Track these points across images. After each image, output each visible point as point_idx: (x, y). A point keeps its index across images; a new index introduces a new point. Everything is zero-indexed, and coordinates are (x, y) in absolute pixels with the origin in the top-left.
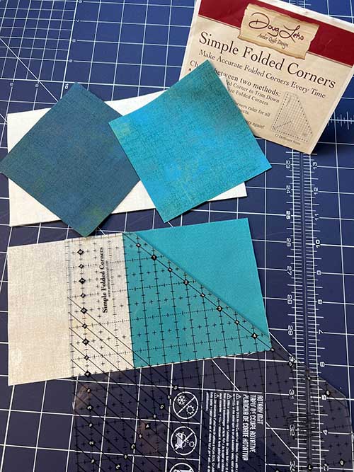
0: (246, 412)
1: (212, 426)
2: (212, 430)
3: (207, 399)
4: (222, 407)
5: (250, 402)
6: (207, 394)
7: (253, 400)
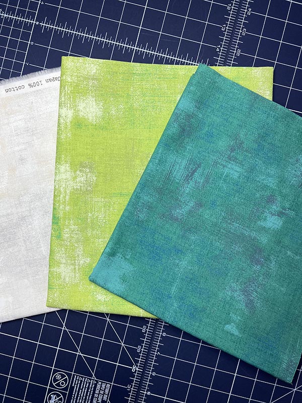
0: (97, 392)
1: (74, 395)
2: (74, 397)
3: (75, 379)
4: (83, 386)
5: (101, 387)
6: (76, 376)
7: (103, 386)
